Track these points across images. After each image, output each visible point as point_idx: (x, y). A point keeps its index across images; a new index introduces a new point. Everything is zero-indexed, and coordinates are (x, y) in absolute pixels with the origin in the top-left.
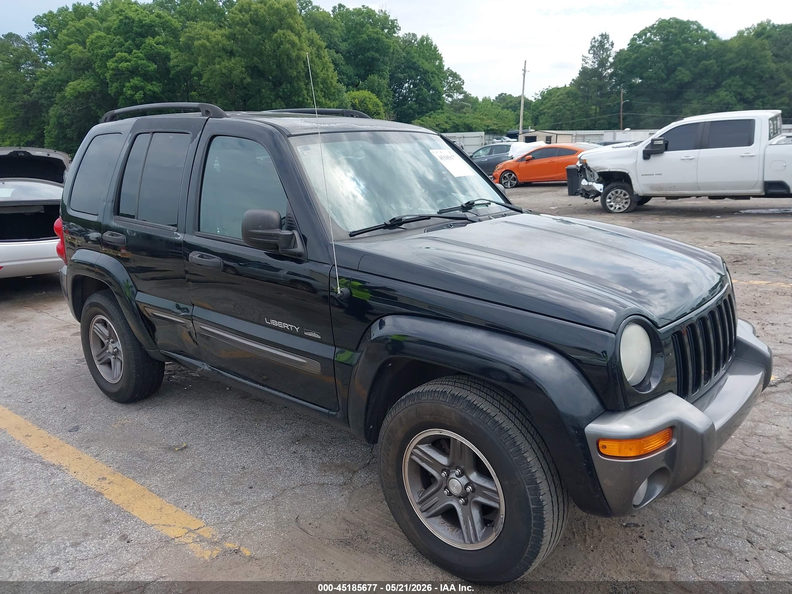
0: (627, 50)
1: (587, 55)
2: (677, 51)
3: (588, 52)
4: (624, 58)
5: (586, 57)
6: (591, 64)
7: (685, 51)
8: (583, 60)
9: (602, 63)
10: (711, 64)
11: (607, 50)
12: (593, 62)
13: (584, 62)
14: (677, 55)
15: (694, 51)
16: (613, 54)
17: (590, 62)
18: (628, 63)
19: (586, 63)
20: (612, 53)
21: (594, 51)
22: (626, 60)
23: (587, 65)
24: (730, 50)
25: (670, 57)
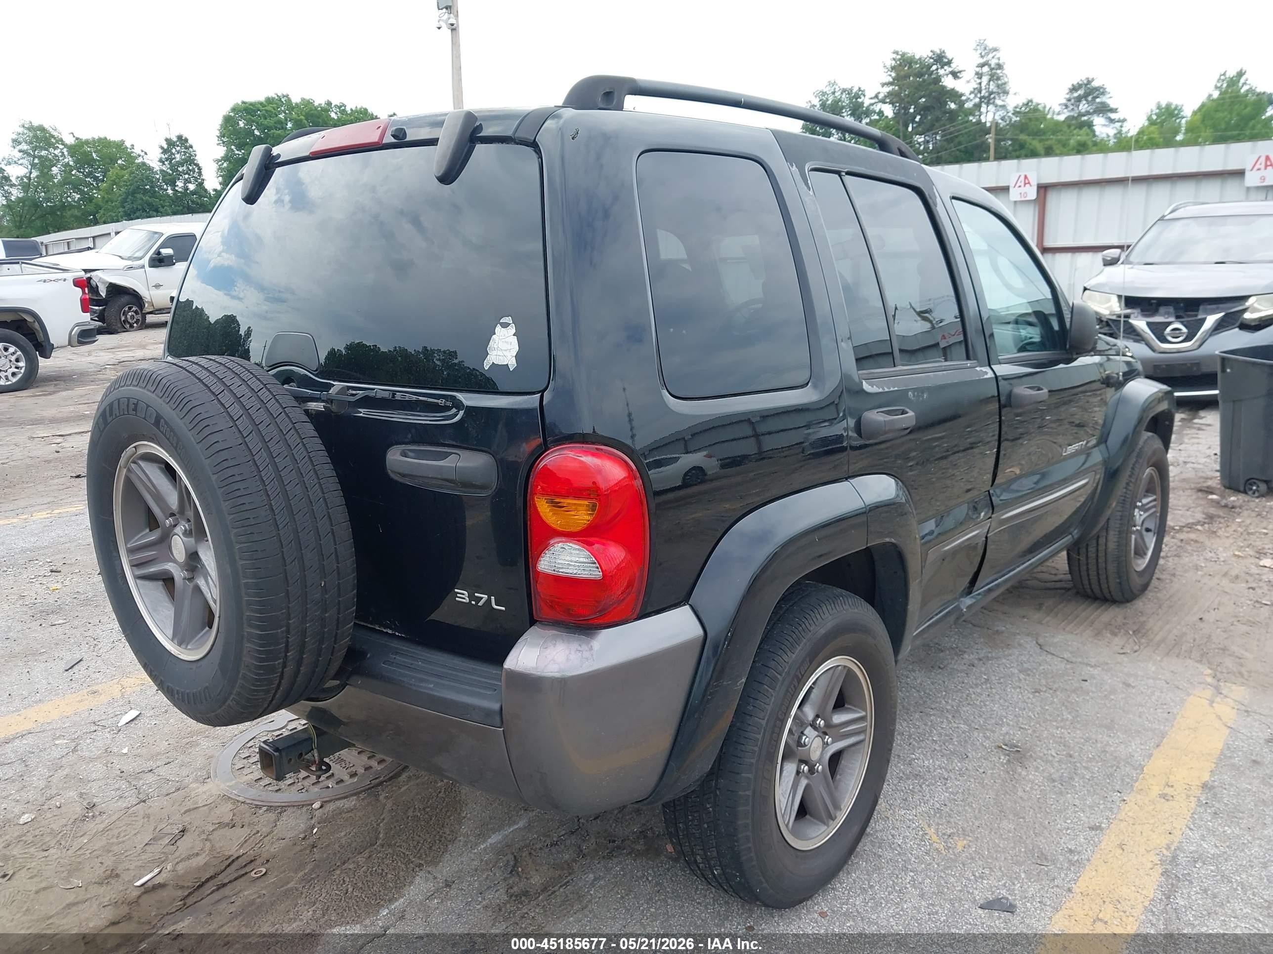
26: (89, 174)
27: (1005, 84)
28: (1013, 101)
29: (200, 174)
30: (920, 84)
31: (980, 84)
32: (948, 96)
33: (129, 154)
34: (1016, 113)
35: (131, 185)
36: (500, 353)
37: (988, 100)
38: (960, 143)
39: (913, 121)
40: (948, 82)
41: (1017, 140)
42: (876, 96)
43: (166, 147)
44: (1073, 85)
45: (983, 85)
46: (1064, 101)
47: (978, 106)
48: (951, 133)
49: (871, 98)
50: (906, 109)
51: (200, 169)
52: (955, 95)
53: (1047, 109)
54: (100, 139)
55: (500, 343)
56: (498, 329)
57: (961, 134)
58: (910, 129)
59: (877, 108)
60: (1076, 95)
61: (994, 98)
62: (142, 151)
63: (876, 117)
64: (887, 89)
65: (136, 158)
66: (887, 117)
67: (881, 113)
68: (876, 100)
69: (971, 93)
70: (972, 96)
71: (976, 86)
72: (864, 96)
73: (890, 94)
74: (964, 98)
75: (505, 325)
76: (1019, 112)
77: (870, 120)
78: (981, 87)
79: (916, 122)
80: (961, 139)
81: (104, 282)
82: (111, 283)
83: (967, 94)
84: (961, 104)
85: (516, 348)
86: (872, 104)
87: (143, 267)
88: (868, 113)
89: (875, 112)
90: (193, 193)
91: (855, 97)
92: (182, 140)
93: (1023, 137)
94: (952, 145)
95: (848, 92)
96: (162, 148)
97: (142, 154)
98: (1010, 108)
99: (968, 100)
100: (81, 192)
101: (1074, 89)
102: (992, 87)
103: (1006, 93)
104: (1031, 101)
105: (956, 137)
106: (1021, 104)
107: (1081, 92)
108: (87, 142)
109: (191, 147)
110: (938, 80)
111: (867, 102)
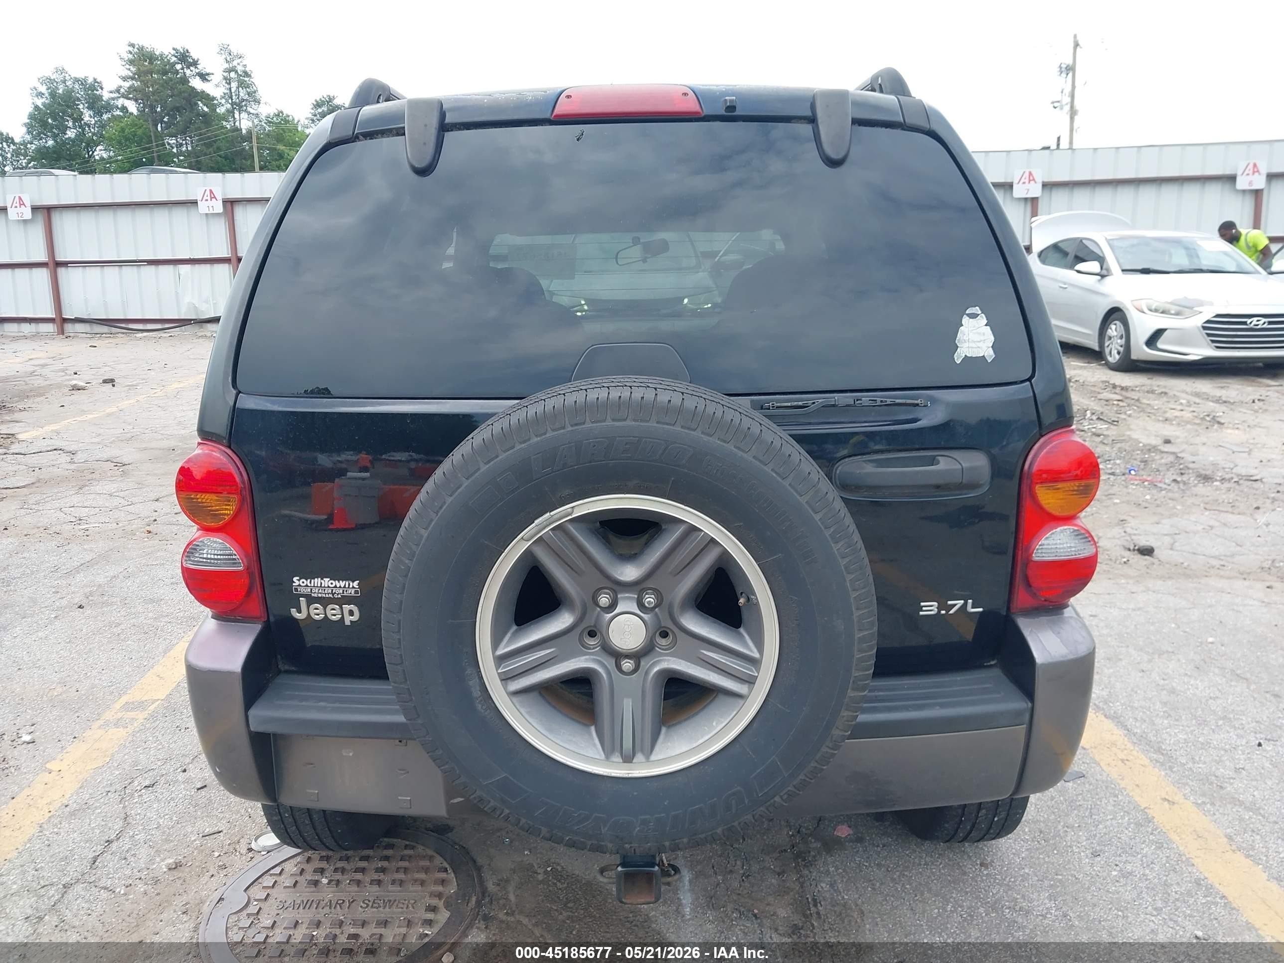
27: (255, 92)
28: (266, 110)
30: (166, 82)
31: (230, 89)
32: (199, 98)
34: (269, 123)
36: (971, 345)
37: (239, 106)
38: (219, 149)
39: (162, 122)
40: (196, 83)
41: (275, 149)
42: (118, 91)
44: (316, 101)
45: (233, 90)
46: (310, 116)
47: (231, 112)
48: (209, 138)
49: (111, 92)
50: (153, 108)
52: (207, 98)
53: (296, 122)
55: (971, 334)
56: (965, 320)
57: (219, 139)
58: (159, 129)
59: (121, 102)
60: (320, 110)
61: (246, 105)
63: (118, 113)
64: (127, 84)
66: (132, 114)
67: (124, 109)
68: (117, 95)
69: (222, 98)
70: (223, 101)
71: (226, 91)
72: (102, 89)
73: (131, 89)
74: (215, 102)
75: (973, 316)
76: (270, 122)
77: (112, 115)
78: (231, 93)
79: (165, 122)
80: (218, 144)
83: (219, 97)
84: (213, 108)
85: (992, 338)
86: (113, 99)
88: (108, 107)
89: (117, 107)
91: (91, 89)
93: (281, 147)
94: (211, 149)
95: (82, 82)
98: (263, 117)
99: (220, 104)
101: (318, 105)
102: (243, 93)
103: (258, 102)
104: (282, 112)
105: (215, 142)
106: (272, 114)
107: (325, 108)
110: (185, 80)
111: (106, 96)
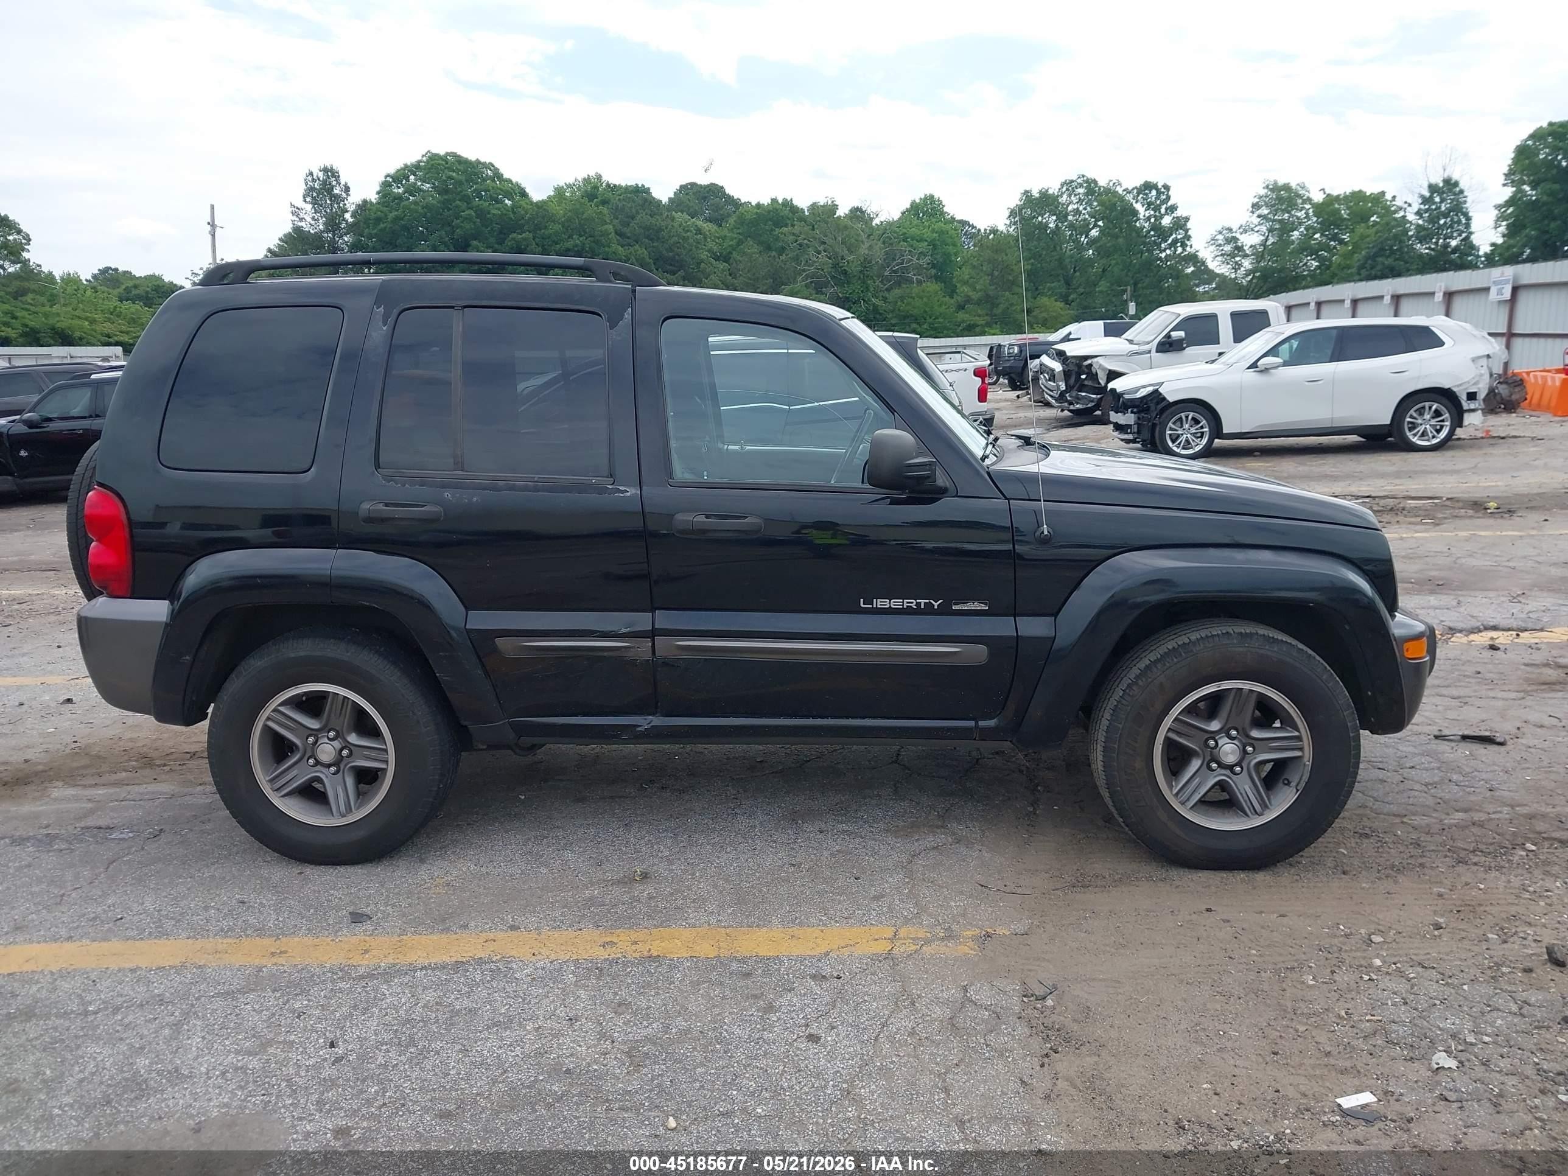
0: (378, 203)
1: (300, 203)
2: (467, 212)
3: (302, 199)
4: (373, 216)
5: (298, 208)
6: (312, 222)
7: (481, 214)
8: (293, 213)
9: (333, 223)
10: (524, 239)
11: (336, 198)
12: (313, 219)
13: (294, 218)
14: (468, 219)
15: (494, 214)
16: (351, 208)
17: (309, 219)
18: (382, 226)
19: (301, 220)
20: (348, 205)
21: (313, 198)
22: (378, 220)
23: (302, 224)
24: (552, 219)
25: (456, 222)
26: (1334, 237)
29: (1468, 226)
33: (1387, 209)
35: (1373, 247)
43: (1427, 194)
51: (1469, 219)
54: (1353, 194)
62: (1406, 203)
65: (1395, 212)
81: (1103, 369)
82: (1110, 370)
87: (1149, 352)
90: (1455, 250)
92: (1450, 185)
96: (1422, 196)
97: (1406, 206)
100: (1318, 258)
108: (1337, 199)
109: (1462, 192)
